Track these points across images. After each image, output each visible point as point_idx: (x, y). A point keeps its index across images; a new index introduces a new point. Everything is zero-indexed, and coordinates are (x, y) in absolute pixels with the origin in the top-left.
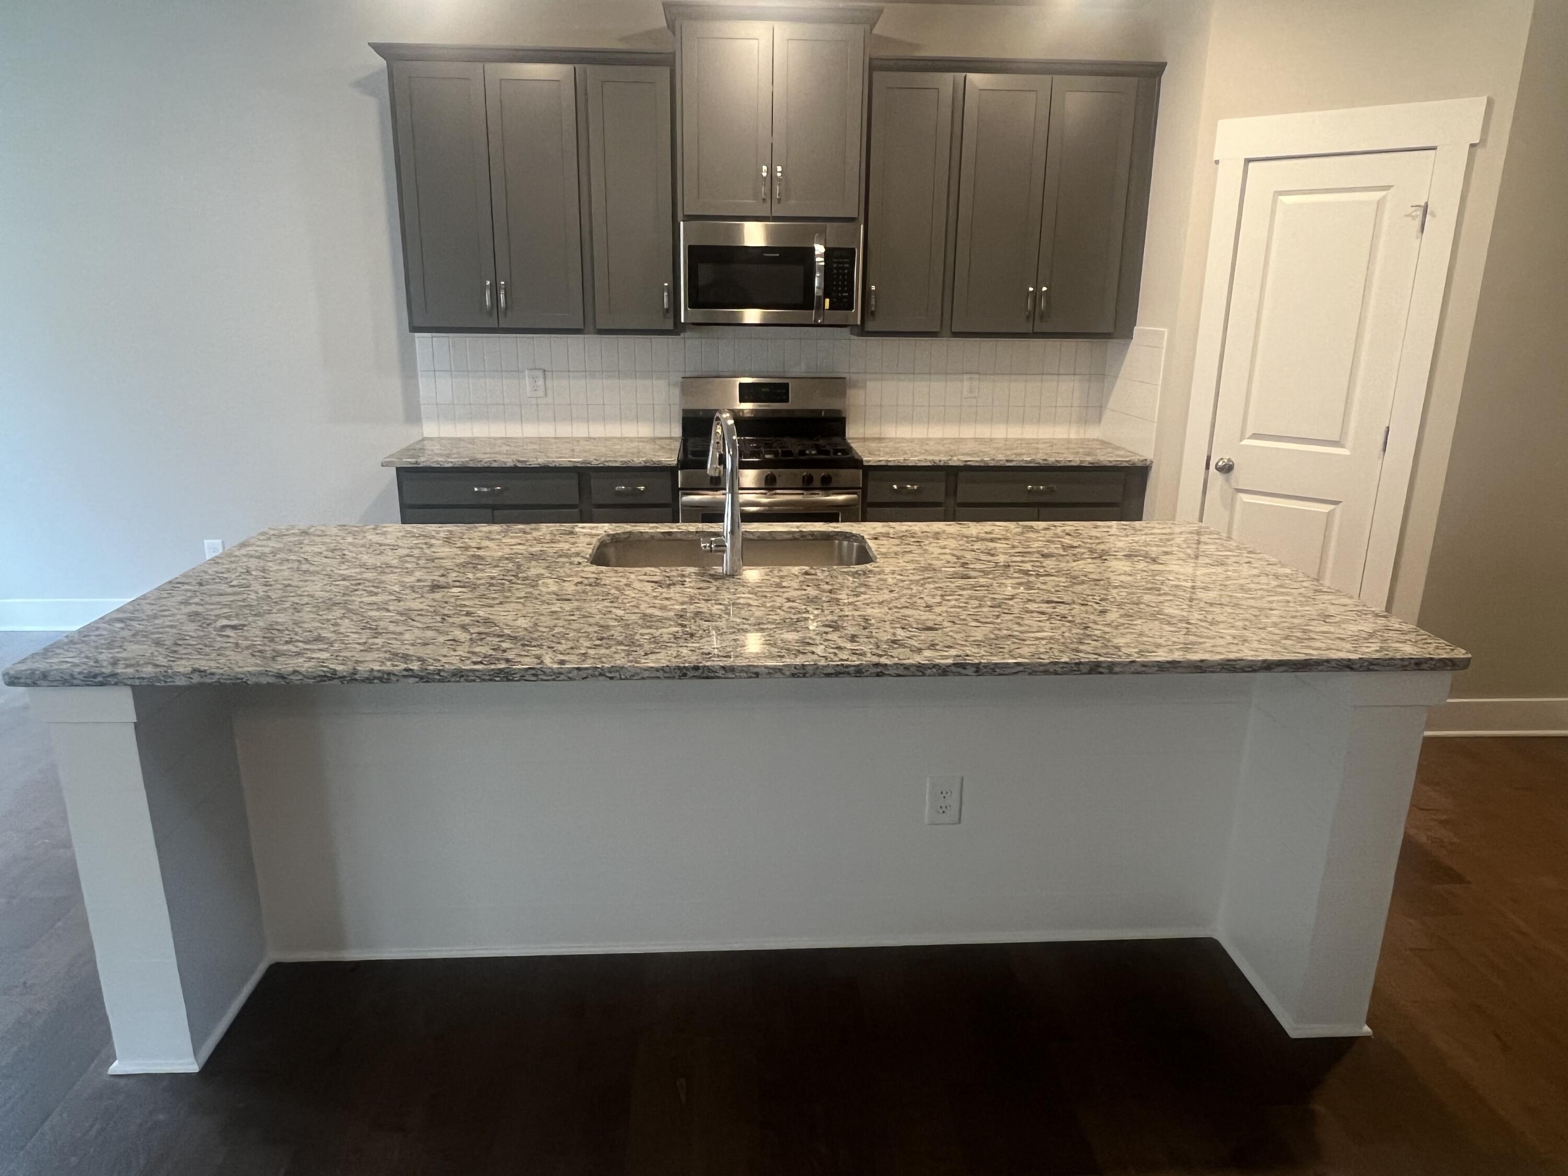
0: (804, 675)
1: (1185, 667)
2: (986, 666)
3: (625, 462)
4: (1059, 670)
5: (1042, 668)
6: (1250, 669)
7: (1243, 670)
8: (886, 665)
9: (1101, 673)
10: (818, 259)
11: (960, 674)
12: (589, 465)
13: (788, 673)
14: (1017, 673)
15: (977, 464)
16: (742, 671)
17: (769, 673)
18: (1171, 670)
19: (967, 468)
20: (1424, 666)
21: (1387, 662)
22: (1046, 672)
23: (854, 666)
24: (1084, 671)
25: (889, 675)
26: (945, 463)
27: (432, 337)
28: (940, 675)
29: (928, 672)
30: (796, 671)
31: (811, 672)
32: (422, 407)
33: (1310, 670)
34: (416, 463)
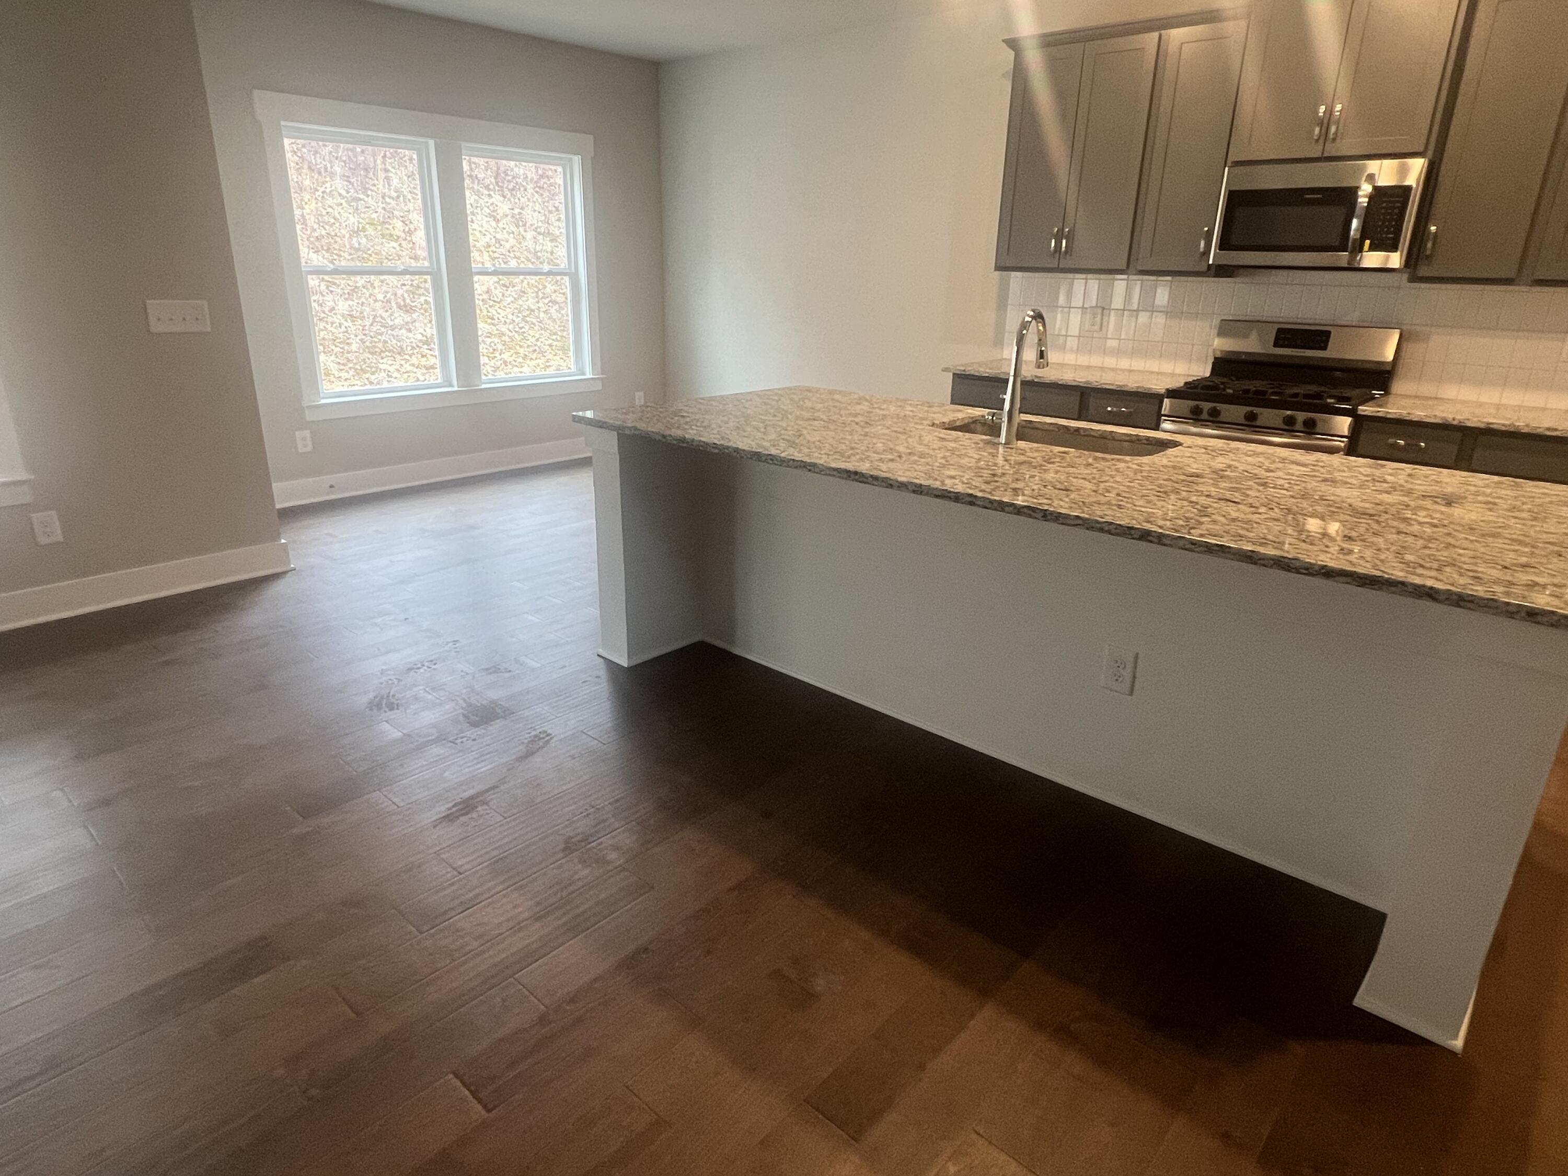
0: (921, 493)
1: (1234, 554)
2: (1052, 513)
3: (1120, 386)
4: (1113, 531)
5: (1098, 525)
6: (1305, 572)
7: (1297, 571)
8: (976, 496)
9: (1151, 542)
10: (1360, 200)
11: (1030, 516)
12: (1089, 386)
13: (910, 489)
14: (1077, 525)
15: (1504, 428)
16: (883, 481)
17: (899, 487)
18: (1219, 553)
19: (1489, 432)
20: (1539, 618)
21: (1486, 601)
22: (1101, 530)
23: (954, 493)
24: (1135, 536)
25: (978, 505)
26: (1460, 422)
27: (1023, 277)
28: (1015, 514)
29: (1006, 509)
30: (916, 489)
31: (926, 491)
32: (1006, 334)
33: (1380, 589)
34: (964, 371)
